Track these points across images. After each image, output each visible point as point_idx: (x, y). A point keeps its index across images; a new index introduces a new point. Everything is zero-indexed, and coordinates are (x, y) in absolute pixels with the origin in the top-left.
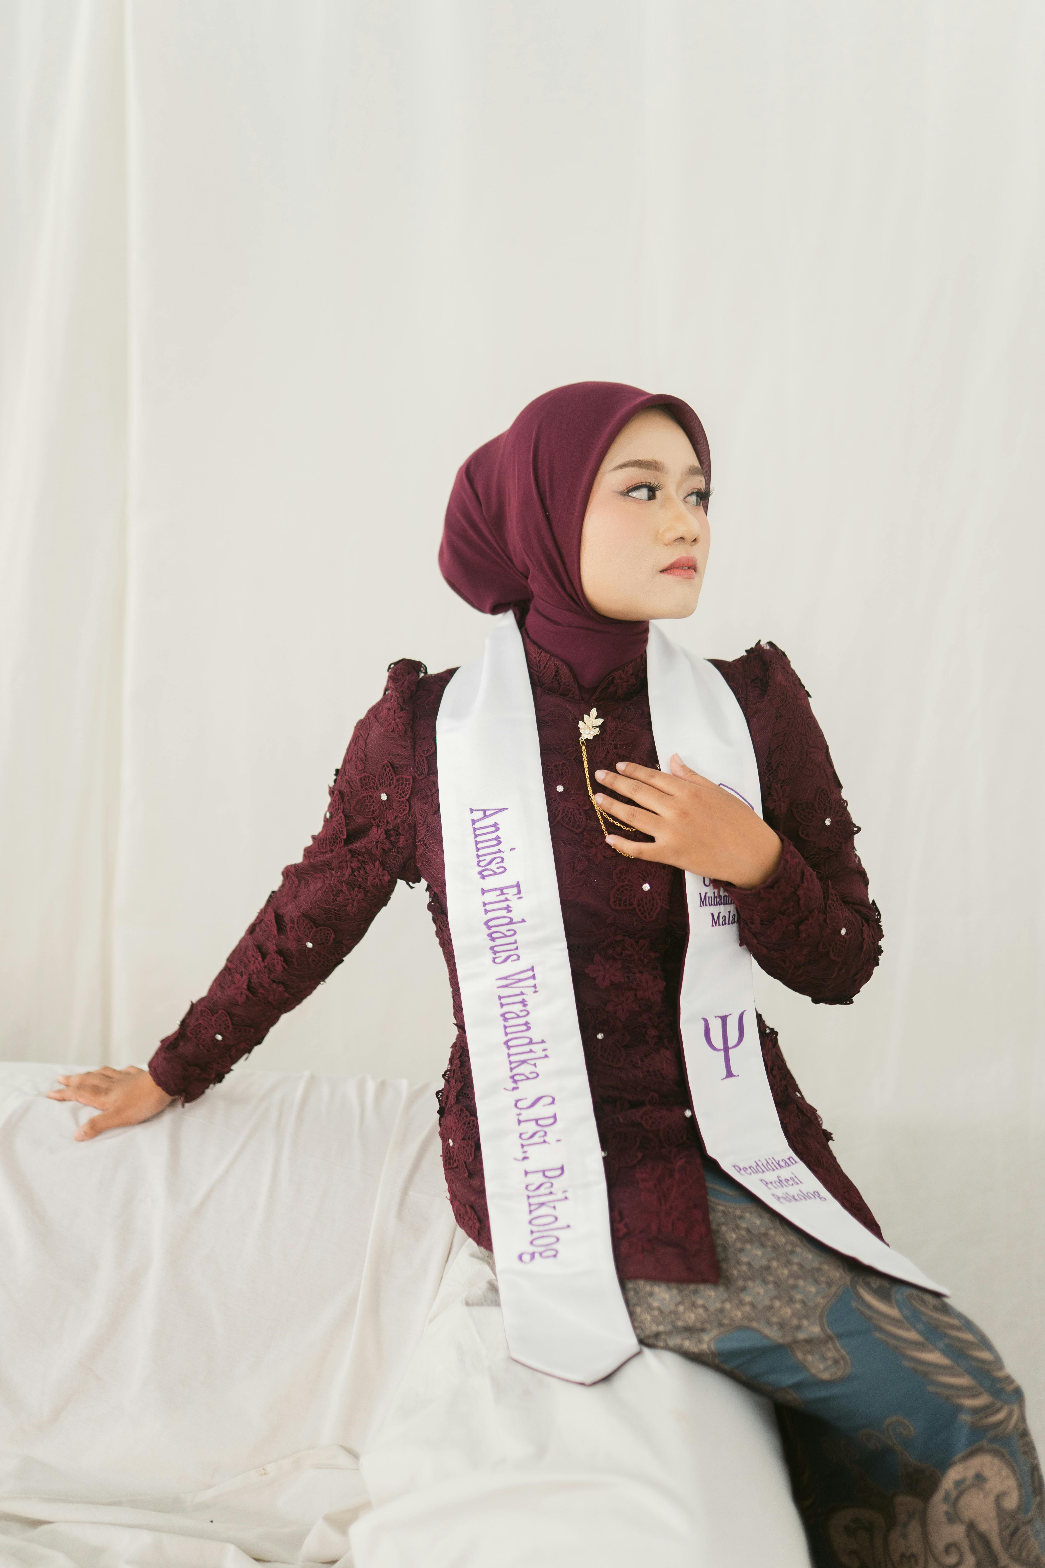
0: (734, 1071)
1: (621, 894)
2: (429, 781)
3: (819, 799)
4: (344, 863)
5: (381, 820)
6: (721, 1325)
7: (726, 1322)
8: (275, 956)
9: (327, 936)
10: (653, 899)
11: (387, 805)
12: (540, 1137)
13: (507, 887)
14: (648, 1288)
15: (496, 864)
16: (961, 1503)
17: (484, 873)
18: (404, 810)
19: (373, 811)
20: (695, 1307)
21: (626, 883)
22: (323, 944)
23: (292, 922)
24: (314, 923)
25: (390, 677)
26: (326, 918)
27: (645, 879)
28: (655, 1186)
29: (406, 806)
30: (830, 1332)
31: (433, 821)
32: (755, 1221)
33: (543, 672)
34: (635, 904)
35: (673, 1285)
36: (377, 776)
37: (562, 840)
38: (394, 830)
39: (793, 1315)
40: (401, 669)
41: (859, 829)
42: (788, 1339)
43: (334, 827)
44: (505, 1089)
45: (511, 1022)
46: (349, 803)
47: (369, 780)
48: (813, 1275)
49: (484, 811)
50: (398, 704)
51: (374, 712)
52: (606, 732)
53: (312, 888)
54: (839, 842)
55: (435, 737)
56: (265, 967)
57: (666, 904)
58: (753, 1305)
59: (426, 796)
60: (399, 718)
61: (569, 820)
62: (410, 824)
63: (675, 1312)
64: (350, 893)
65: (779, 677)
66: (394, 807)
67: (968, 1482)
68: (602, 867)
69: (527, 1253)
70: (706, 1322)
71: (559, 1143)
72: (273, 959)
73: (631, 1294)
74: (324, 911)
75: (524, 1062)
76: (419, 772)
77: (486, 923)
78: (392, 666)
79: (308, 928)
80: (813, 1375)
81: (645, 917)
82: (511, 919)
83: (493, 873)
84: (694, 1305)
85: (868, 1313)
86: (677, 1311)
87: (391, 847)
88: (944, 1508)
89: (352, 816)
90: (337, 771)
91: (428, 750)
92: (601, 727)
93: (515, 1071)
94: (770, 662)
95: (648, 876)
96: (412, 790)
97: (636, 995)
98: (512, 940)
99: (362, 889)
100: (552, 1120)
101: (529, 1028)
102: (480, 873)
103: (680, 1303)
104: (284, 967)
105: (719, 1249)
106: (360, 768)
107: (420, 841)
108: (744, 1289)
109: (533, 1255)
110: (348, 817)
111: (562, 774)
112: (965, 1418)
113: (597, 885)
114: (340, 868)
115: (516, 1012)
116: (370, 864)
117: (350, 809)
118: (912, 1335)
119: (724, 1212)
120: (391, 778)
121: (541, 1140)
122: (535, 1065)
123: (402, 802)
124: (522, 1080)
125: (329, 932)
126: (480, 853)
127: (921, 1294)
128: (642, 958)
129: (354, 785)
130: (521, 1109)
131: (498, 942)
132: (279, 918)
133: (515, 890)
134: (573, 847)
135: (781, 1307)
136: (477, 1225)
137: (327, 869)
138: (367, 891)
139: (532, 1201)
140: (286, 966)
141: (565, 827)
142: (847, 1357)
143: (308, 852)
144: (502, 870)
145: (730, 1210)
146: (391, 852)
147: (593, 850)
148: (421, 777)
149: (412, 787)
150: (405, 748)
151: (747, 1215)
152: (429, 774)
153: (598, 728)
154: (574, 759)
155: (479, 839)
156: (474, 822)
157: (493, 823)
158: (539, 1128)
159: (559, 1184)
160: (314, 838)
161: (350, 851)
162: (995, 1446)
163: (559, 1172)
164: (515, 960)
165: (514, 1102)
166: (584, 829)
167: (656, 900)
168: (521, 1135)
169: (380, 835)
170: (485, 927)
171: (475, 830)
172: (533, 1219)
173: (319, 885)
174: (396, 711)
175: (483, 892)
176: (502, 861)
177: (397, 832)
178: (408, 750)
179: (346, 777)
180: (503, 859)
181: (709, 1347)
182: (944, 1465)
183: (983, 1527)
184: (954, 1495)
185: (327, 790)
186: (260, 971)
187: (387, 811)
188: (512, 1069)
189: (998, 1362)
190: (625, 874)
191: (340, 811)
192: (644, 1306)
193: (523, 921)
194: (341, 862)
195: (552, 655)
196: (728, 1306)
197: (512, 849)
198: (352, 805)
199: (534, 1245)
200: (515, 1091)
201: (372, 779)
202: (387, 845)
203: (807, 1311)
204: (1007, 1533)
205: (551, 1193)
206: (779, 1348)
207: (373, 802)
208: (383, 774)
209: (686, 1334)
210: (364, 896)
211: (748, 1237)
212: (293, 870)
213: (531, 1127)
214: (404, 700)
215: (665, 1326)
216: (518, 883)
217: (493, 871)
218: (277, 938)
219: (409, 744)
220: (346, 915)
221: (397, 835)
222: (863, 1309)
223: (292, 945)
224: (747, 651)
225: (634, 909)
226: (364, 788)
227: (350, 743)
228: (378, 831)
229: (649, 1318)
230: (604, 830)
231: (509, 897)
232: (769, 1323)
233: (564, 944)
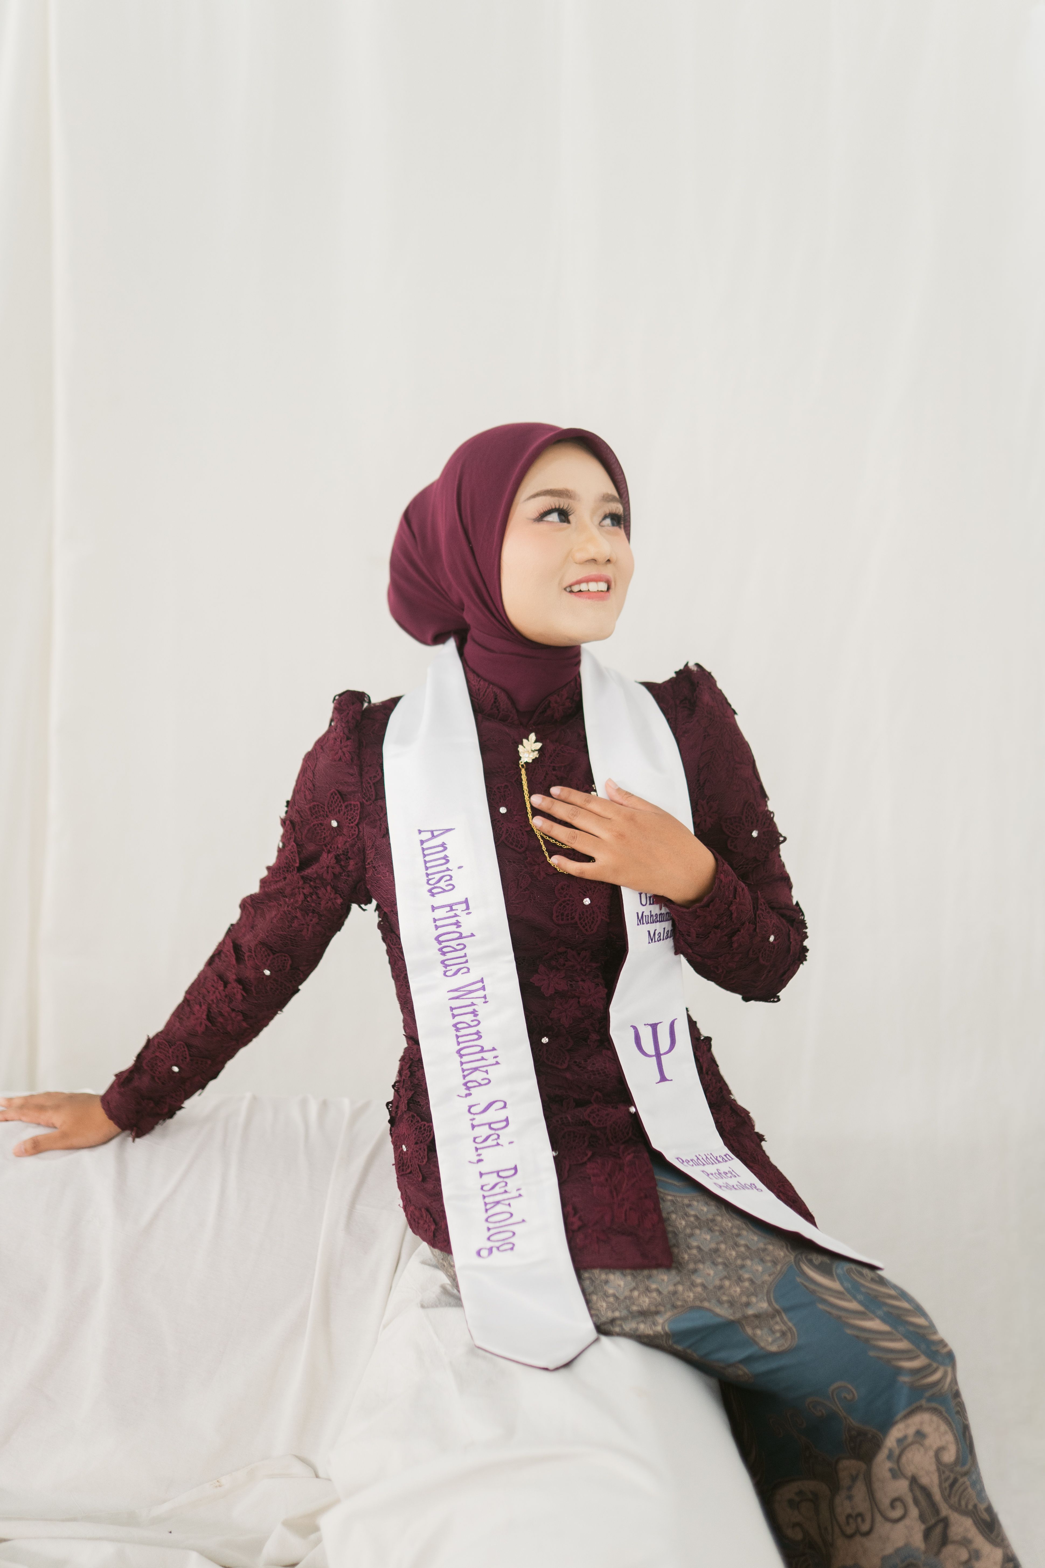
0: (667, 1075)
1: (563, 909)
2: (377, 806)
3: (746, 812)
4: (297, 890)
5: (333, 847)
6: (674, 1307)
7: (679, 1303)
8: (235, 984)
9: (284, 963)
10: (594, 913)
11: (338, 831)
12: (493, 1140)
13: (456, 904)
14: (603, 1277)
15: (445, 881)
16: (904, 1459)
17: (433, 891)
18: (353, 835)
19: (324, 838)
20: (649, 1291)
21: (568, 898)
22: (280, 970)
23: (250, 951)
24: (271, 950)
25: (335, 709)
26: (283, 944)
27: (585, 894)
28: (607, 1180)
29: (355, 831)
30: (777, 1307)
31: (381, 844)
32: (702, 1208)
33: (482, 699)
34: (577, 918)
35: (628, 1271)
36: (326, 805)
37: (506, 859)
38: (344, 854)
39: (742, 1293)
40: (345, 700)
41: (785, 839)
42: (738, 1315)
43: (287, 856)
44: (458, 1096)
45: (463, 1032)
46: (301, 832)
47: (318, 808)
48: (759, 1255)
49: (432, 832)
50: (344, 733)
51: (321, 744)
52: (544, 754)
53: (268, 917)
54: (765, 851)
55: (382, 764)
56: (226, 996)
57: (606, 917)
58: (704, 1286)
59: (374, 820)
60: (345, 747)
61: (512, 840)
62: (359, 848)
63: (630, 1298)
64: (304, 919)
65: (706, 698)
66: (344, 833)
67: (910, 1439)
68: (545, 884)
69: (486, 1249)
70: (660, 1304)
71: (511, 1145)
72: (233, 989)
73: (587, 1283)
74: (280, 937)
75: (476, 1069)
76: (366, 798)
77: (437, 939)
78: (337, 698)
79: (266, 956)
80: (762, 1348)
81: (586, 930)
82: (461, 934)
83: (442, 890)
84: (648, 1290)
85: (812, 1287)
86: (632, 1297)
87: (342, 871)
88: (888, 1465)
89: (304, 844)
90: (288, 802)
91: (375, 777)
92: (540, 751)
93: (468, 1078)
94: (698, 683)
95: (588, 891)
96: (360, 816)
97: (579, 1002)
98: (461, 953)
99: (316, 913)
100: (504, 1124)
101: (480, 1037)
102: (430, 891)
103: (634, 1289)
104: (243, 995)
105: (670, 1236)
106: (309, 797)
107: (369, 864)
108: (695, 1271)
109: (490, 1250)
110: (299, 845)
111: (505, 796)
112: (905, 1379)
113: (540, 901)
114: (293, 895)
115: (467, 1022)
116: (322, 889)
117: (302, 838)
118: (854, 1305)
119: (672, 1201)
120: (339, 805)
121: (495, 1143)
122: (487, 1072)
123: (352, 827)
124: (475, 1087)
125: (286, 958)
126: (429, 871)
127: (859, 1268)
128: (584, 968)
129: (304, 814)
130: (474, 1114)
131: (449, 956)
132: (237, 948)
133: (464, 906)
134: (517, 865)
135: (730, 1286)
136: (433, 1227)
137: (281, 897)
138: (321, 915)
139: (487, 1200)
140: (245, 994)
141: (509, 847)
142: (794, 1330)
143: (264, 882)
144: (451, 887)
145: (678, 1199)
146: (341, 876)
147: (536, 867)
148: (369, 803)
149: (360, 813)
150: (352, 775)
151: (695, 1203)
152: (376, 799)
153: (537, 752)
154: (515, 781)
155: (427, 858)
156: (422, 842)
157: (440, 843)
158: (492, 1132)
159: (513, 1183)
160: (268, 868)
161: (302, 877)
162: (934, 1405)
163: (513, 1172)
164: (466, 973)
165: (468, 1108)
166: (527, 848)
167: (597, 913)
168: (475, 1139)
169: (330, 860)
170: (435, 942)
171: (423, 850)
172: (489, 1217)
173: (274, 913)
174: (342, 741)
175: (433, 908)
176: (451, 879)
177: (347, 857)
178: (355, 777)
179: (296, 807)
180: (451, 877)
181: (663, 1328)
182: (886, 1425)
183: (925, 1480)
184: (897, 1452)
185: (279, 822)
186: (221, 1000)
187: (338, 837)
188: (464, 1077)
189: (932, 1327)
190: (566, 890)
191: (292, 840)
192: (599, 1294)
193: (472, 935)
194: (294, 889)
195: (491, 683)
196: (680, 1288)
197: (460, 867)
198: (304, 834)
199: (491, 1241)
200: (469, 1098)
201: (322, 807)
202: (338, 870)
203: (755, 1288)
204: (947, 1484)
205: (506, 1192)
206: (729, 1325)
207: (324, 829)
208: (332, 802)
209: (642, 1318)
210: (318, 920)
211: (697, 1223)
212: (249, 901)
213: (484, 1131)
214: (349, 730)
215: (620, 1312)
216: (467, 899)
217: (442, 888)
218: (236, 967)
219: (355, 770)
220: (301, 940)
221: (347, 859)
222: (806, 1284)
223: (249, 974)
224: (676, 673)
225: (576, 923)
226: (314, 816)
227: (299, 775)
228: (328, 856)
229: (604, 1305)
230: (545, 850)
231: (458, 913)
232: (720, 1302)
233: (511, 956)
